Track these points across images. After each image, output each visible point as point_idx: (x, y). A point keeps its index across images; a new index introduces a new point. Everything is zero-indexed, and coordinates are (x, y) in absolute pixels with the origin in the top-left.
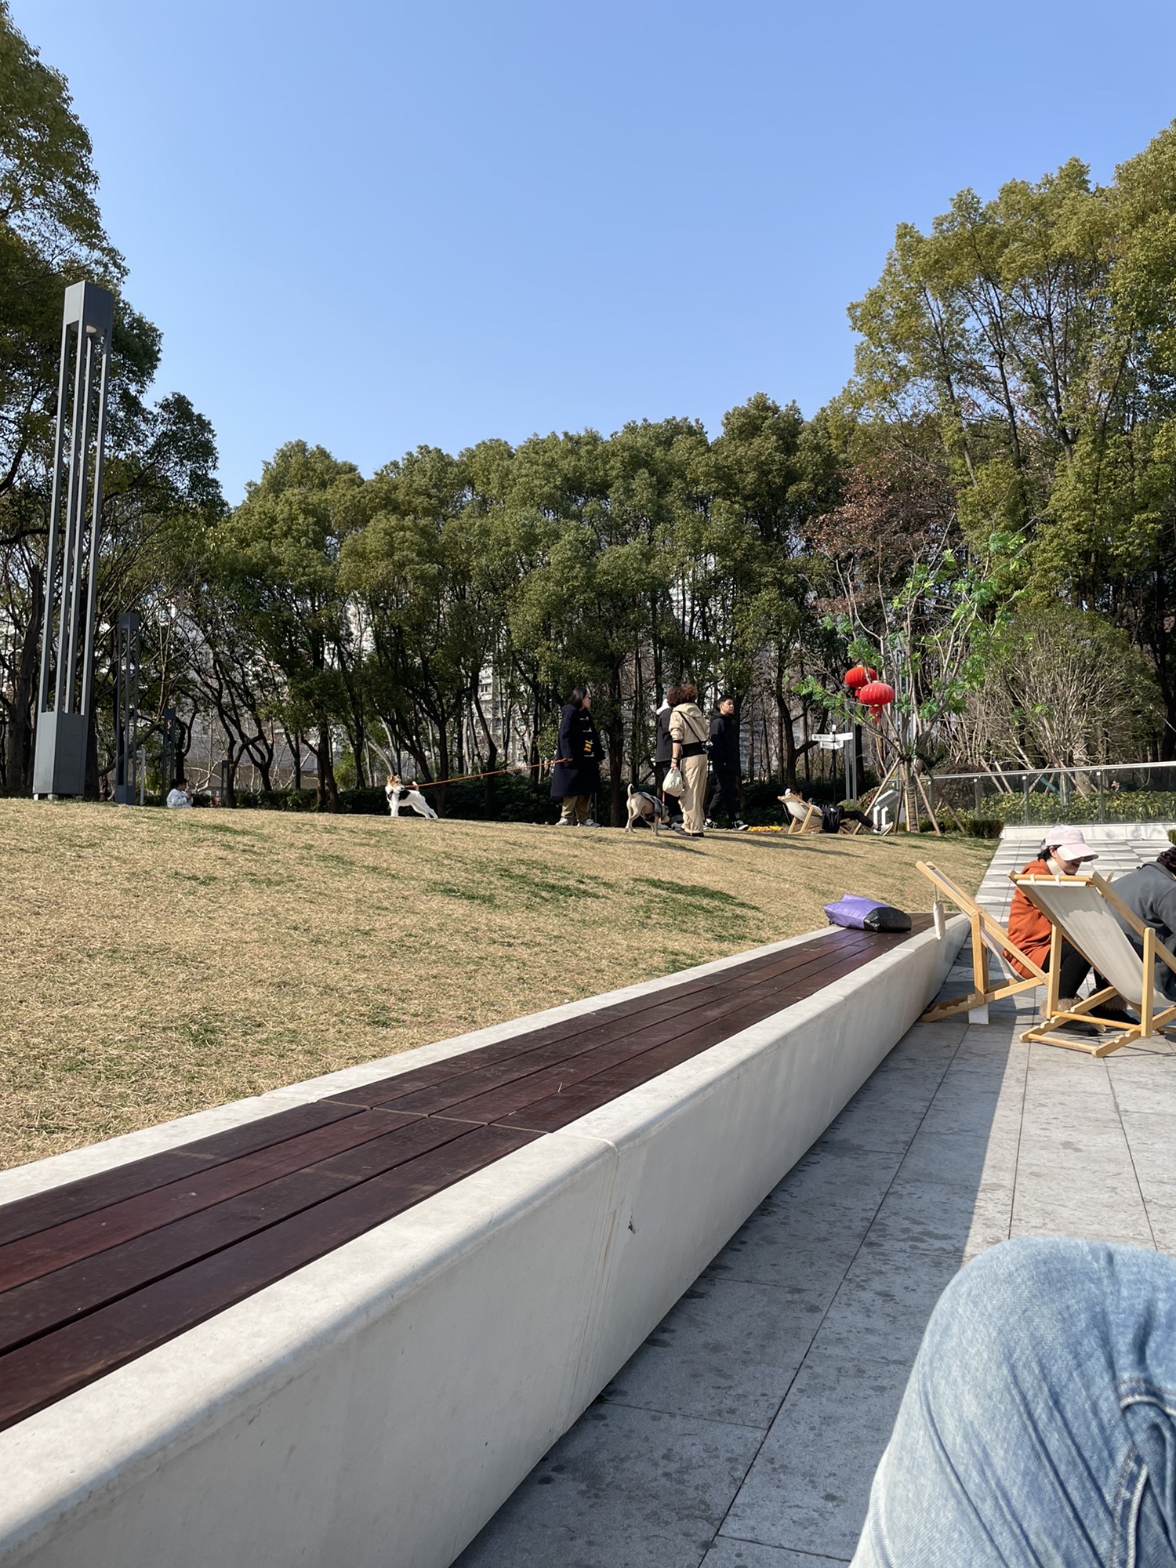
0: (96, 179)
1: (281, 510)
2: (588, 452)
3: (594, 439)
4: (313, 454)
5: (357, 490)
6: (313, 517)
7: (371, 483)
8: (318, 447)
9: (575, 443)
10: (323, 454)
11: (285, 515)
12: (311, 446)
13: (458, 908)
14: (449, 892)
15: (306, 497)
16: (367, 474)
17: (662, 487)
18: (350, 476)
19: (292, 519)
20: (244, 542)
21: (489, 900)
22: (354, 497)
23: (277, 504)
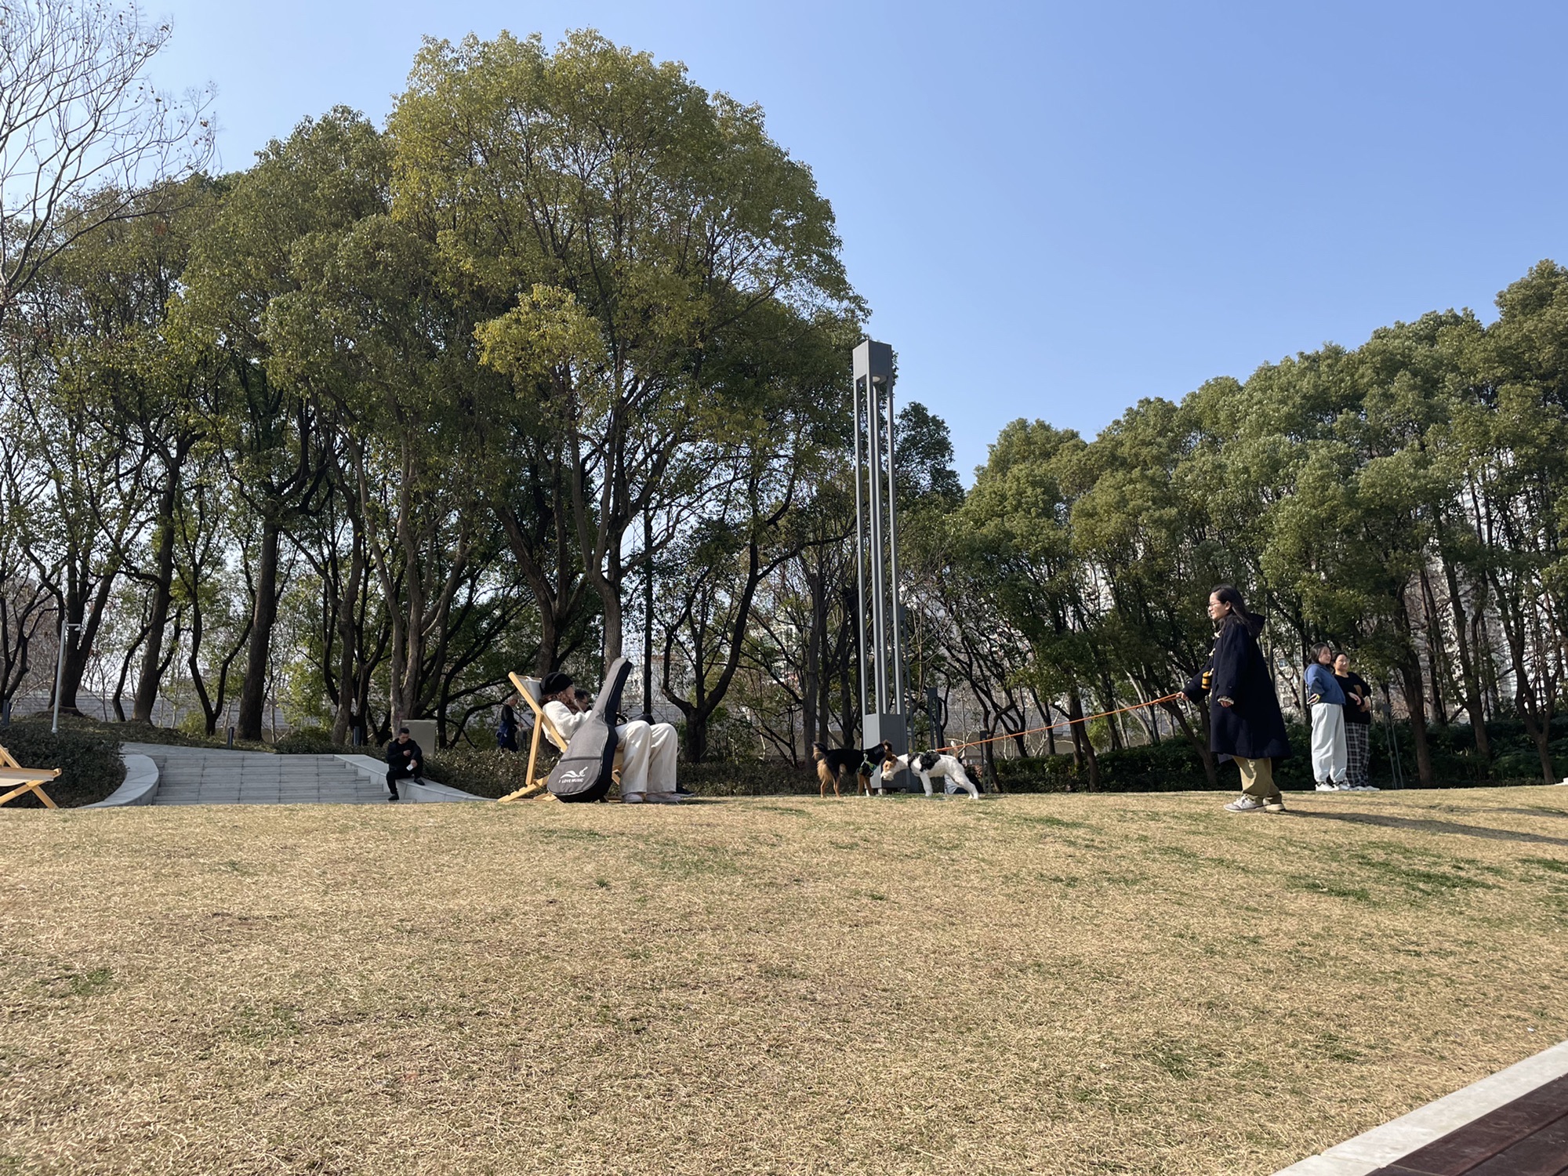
0: (840, 242)
1: (1009, 487)
2: (1329, 366)
3: (1335, 353)
4: (1034, 429)
5: (1082, 454)
6: (1041, 487)
7: (1094, 445)
8: (1037, 421)
9: (1313, 361)
10: (1043, 427)
11: (1013, 491)
12: (1031, 421)
13: (1335, 908)
14: (1313, 887)
15: (1033, 470)
16: (1089, 437)
17: (1429, 384)
18: (1073, 442)
19: (1020, 493)
20: (980, 523)
21: (1362, 896)
22: (1080, 461)
23: (1005, 482)
